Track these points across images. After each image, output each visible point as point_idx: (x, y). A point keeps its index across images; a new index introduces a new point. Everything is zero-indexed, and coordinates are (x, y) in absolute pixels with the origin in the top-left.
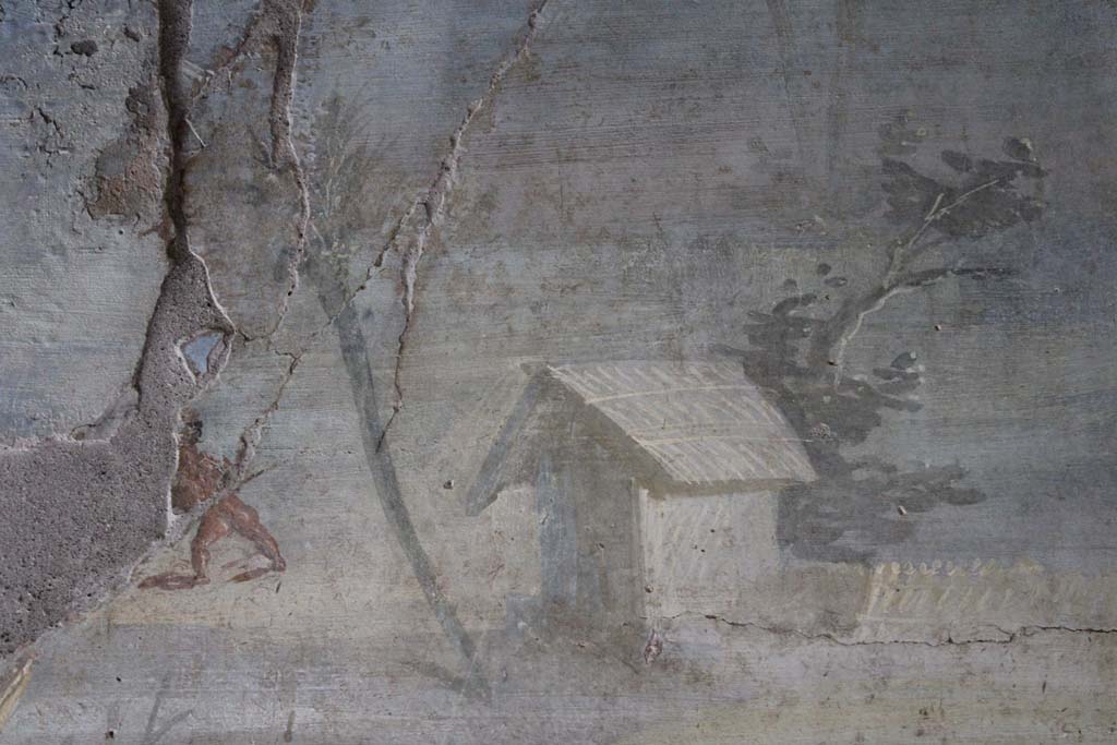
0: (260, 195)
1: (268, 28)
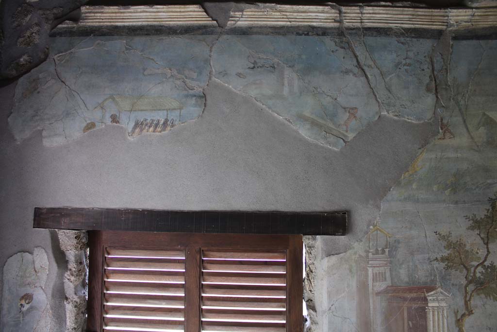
0: (446, 89)
1: (445, 67)
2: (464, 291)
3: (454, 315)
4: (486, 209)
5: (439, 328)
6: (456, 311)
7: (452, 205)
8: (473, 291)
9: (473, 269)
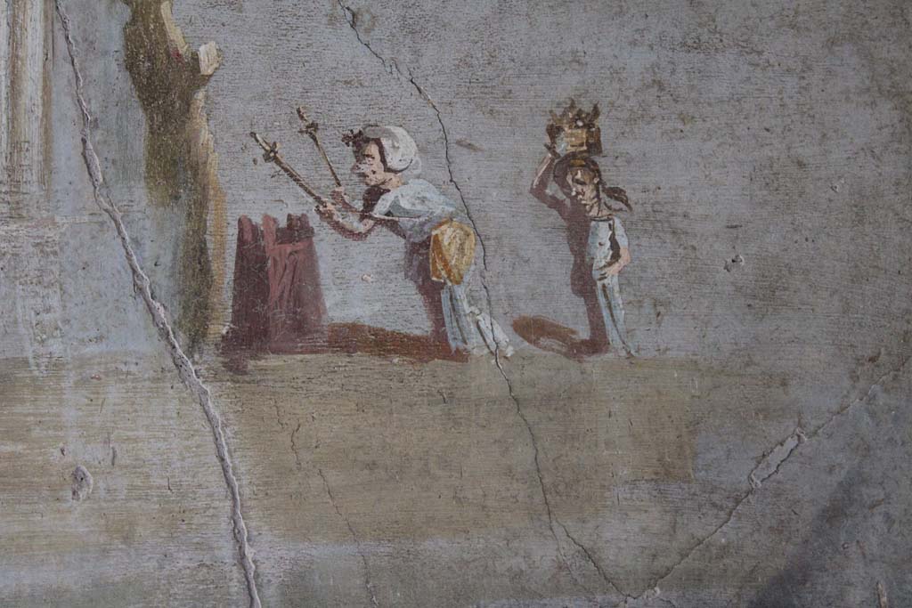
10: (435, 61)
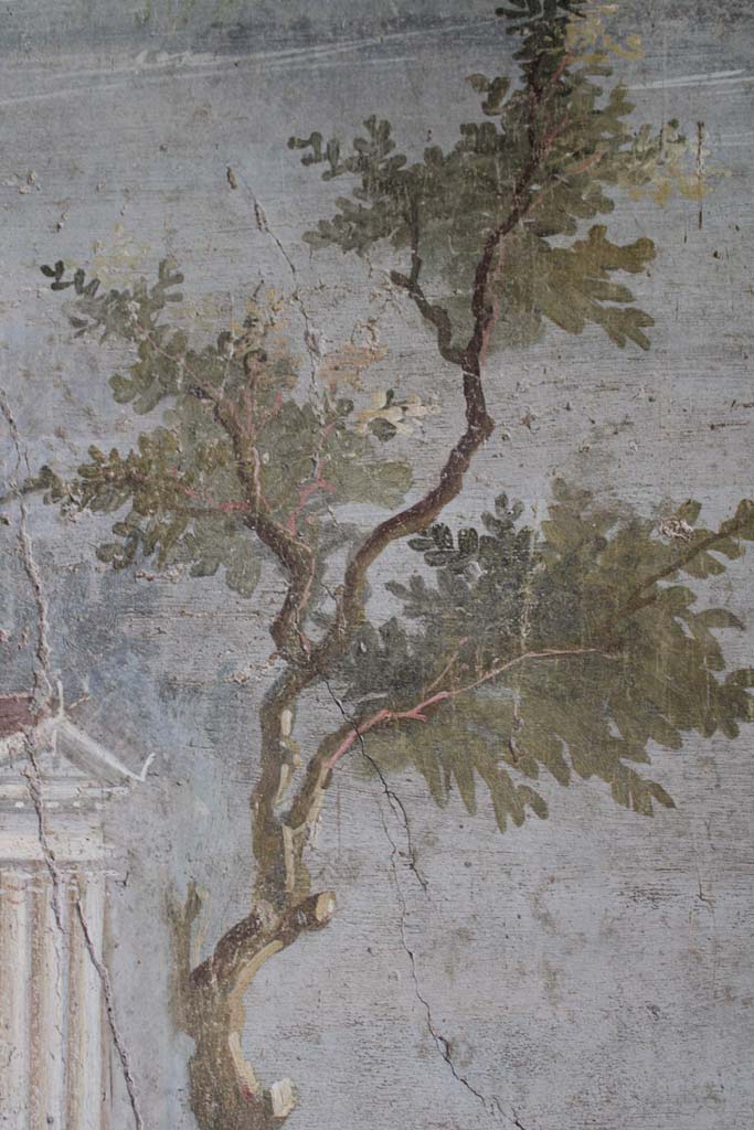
2: (257, 743)
3: (160, 934)
4: (477, 83)
5: (35, 1032)
6: (182, 900)
7: (204, 59)
8: (329, 745)
9: (337, 563)
10: (544, 1099)
